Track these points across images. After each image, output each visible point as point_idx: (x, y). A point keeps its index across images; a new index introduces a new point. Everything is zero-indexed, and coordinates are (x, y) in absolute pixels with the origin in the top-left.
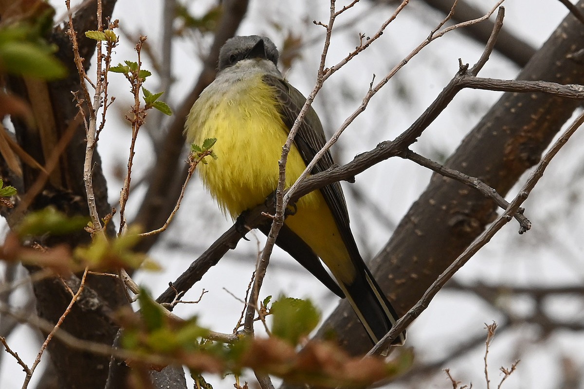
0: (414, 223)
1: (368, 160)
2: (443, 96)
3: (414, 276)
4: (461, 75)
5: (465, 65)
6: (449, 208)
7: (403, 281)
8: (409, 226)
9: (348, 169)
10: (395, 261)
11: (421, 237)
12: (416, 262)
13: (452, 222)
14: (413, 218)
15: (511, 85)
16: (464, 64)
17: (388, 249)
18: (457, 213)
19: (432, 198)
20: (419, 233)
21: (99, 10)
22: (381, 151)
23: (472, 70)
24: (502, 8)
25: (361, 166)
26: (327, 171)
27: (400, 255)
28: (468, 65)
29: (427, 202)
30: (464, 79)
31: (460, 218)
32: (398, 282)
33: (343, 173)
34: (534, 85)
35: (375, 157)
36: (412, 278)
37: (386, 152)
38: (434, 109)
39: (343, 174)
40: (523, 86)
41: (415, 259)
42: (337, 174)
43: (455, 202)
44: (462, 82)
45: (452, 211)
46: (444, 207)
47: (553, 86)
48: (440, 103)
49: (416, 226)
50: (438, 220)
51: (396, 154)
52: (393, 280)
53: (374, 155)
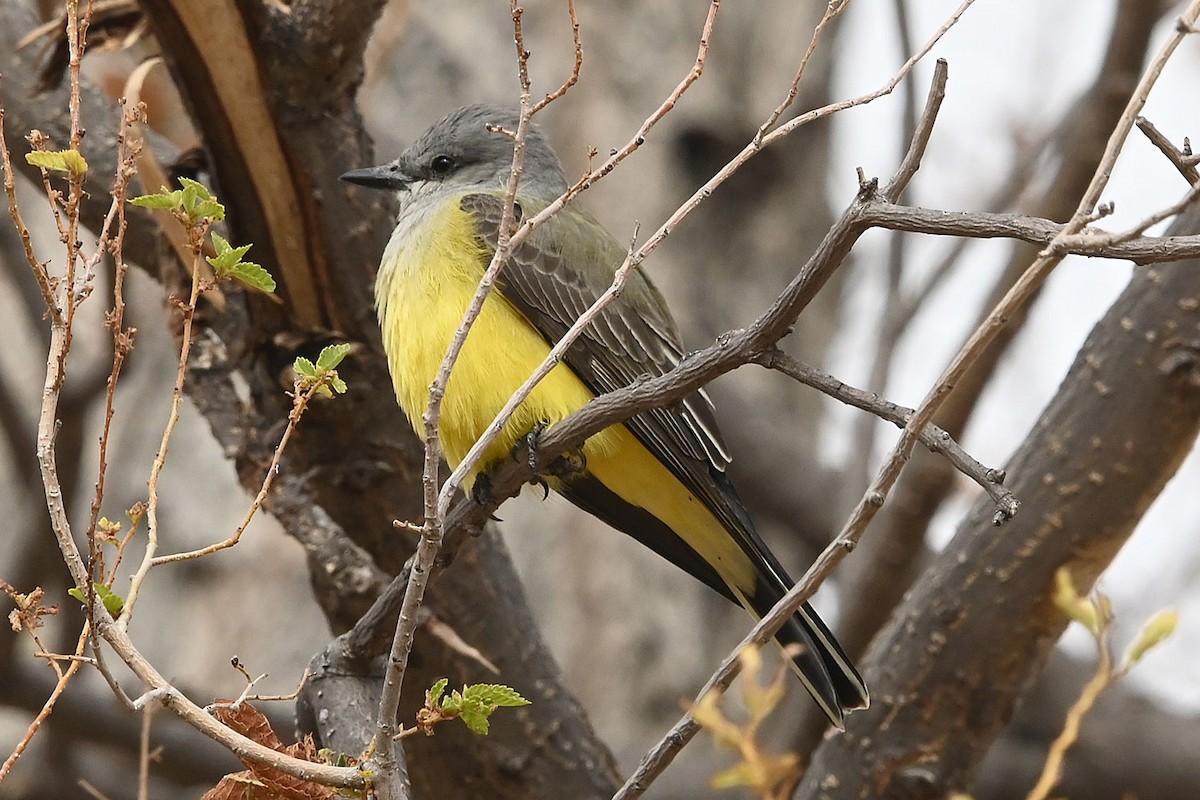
0: (1093, 368)
1: (702, 370)
2: (831, 244)
3: (1095, 477)
4: (863, 201)
5: (871, 180)
6: (1160, 338)
7: (1073, 487)
8: (1084, 373)
9: (665, 387)
10: (1056, 446)
11: (1106, 396)
12: (1099, 449)
13: (1168, 365)
14: (1091, 358)
15: (960, 223)
16: (868, 178)
17: (1046, 422)
18: (1176, 347)
19: (1127, 314)
20: (1103, 389)
21: (73, 99)
22: (724, 353)
23: (886, 191)
24: (942, 63)
25: (690, 381)
26: (628, 387)
27: (1068, 434)
28: (875, 181)
29: (1118, 323)
30: (868, 210)
31: (1184, 357)
32: (1064, 489)
33: (658, 393)
34: (1004, 223)
35: (713, 364)
36: (1093, 483)
37: (731, 354)
38: (814, 270)
39: (657, 396)
40: (982, 225)
41: (1096, 442)
42: (647, 395)
43: (1172, 325)
44: (866, 216)
45: (1167, 344)
46: (1151, 336)
47: (1039, 227)
48: (824, 260)
49: (1096, 374)
50: (1139, 362)
51: (750, 359)
52: (1054, 486)
53: (710, 361)
